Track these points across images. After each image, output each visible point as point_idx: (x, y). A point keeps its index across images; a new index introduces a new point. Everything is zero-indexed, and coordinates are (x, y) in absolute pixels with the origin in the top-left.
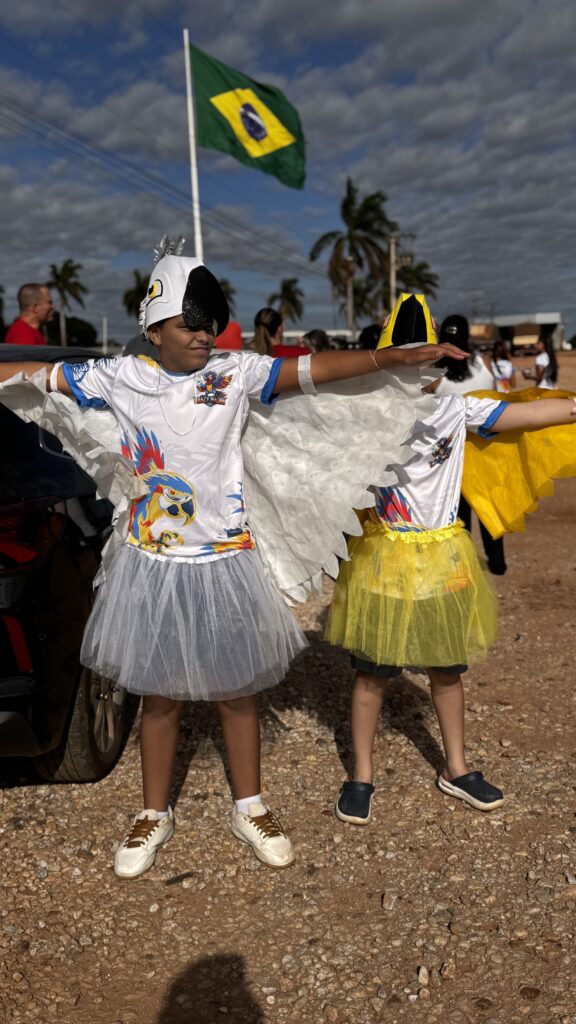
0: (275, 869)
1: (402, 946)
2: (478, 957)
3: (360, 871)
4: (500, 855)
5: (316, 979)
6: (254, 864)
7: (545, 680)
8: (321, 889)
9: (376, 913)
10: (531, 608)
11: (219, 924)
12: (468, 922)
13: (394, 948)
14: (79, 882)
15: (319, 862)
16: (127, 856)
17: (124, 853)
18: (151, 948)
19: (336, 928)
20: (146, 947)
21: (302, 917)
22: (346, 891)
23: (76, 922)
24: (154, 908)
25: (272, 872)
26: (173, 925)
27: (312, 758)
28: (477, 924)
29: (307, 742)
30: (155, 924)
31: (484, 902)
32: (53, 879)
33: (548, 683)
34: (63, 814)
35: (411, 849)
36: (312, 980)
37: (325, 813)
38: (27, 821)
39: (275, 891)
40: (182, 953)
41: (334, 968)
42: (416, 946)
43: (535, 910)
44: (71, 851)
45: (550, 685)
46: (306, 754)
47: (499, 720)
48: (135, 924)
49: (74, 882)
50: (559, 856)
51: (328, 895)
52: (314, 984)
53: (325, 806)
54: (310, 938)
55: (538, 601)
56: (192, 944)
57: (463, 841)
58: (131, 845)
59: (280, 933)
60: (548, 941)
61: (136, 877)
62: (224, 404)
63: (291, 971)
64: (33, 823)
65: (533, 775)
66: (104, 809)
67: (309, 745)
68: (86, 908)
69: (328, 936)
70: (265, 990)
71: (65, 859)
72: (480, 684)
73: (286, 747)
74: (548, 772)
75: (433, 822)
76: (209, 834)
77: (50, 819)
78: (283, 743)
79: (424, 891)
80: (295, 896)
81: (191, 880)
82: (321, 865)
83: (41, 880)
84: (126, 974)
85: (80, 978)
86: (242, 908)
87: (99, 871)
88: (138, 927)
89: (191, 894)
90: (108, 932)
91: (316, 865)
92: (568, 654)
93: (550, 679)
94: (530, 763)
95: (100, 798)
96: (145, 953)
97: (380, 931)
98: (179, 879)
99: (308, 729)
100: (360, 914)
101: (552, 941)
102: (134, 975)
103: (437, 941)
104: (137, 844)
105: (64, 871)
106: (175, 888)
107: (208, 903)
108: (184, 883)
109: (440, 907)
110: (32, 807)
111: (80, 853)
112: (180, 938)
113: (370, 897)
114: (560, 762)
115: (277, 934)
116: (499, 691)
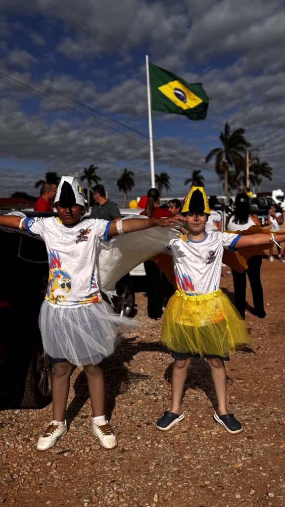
0: (107, 450)
1: (151, 485)
2: (184, 491)
3: (145, 452)
4: (210, 447)
5: (109, 497)
6: (98, 447)
7: (264, 369)
8: (125, 459)
9: (146, 471)
10: (271, 334)
11: (75, 472)
12: (185, 476)
13: (148, 485)
14: (20, 452)
15: (126, 447)
16: (43, 441)
17: (42, 439)
18: (42, 481)
19: (125, 476)
20: (40, 480)
21: (112, 471)
22: (136, 460)
23: (14, 468)
24: (49, 464)
25: (105, 451)
26: (55, 472)
27: (140, 401)
28: (188, 477)
29: (141, 394)
30: (47, 471)
31: (195, 468)
32: (10, 450)
33: (265, 370)
34: (22, 422)
35: (171, 443)
36: (107, 497)
37: (138, 426)
38: (7, 425)
39: (104, 459)
40: (55, 483)
41: (118, 493)
42: (158, 486)
43: (218, 472)
44: (21, 438)
45: (265, 371)
46: (138, 399)
47: (234, 387)
48: (39, 470)
49: (18, 451)
50: (238, 449)
51: (127, 462)
52: (107, 499)
53: (139, 423)
54: (112, 480)
55: (276, 331)
56: (61, 480)
57: (196, 441)
58: (45, 436)
59: (100, 477)
60: (219, 486)
61: (46, 450)
62: (87, 241)
63: (99, 493)
64: (9, 425)
65: (240, 412)
66: (41, 421)
67: (141, 395)
68: (20, 463)
69: (120, 479)
70: (85, 500)
71: (17, 441)
72: (232, 370)
73: (130, 396)
74: (247, 411)
75: (185, 432)
76: (83, 433)
77: (17, 424)
78: (130, 394)
79: (170, 462)
80: (112, 461)
81: (68, 453)
82: (128, 449)
83: (5, 450)
84: (29, 491)
85: (9, 492)
86: (87, 466)
87: (31, 447)
88: (40, 471)
89: (67, 459)
90: (26, 473)
91: (125, 449)
92: (280, 357)
93: (267, 368)
94: (241, 407)
95: (40, 416)
96: (39, 483)
97: (144, 478)
98: (63, 452)
99: (143, 388)
100: (137, 471)
101: (220, 486)
102: (32, 491)
103: (168, 484)
104: (47, 436)
105: (16, 446)
106: (61, 456)
107: (73, 462)
108: (65, 454)
109: (175, 469)
110: (11, 419)
111: (24, 440)
112: (56, 477)
113: (145, 464)
114: (255, 407)
115: (98, 477)
116: (240, 373)
